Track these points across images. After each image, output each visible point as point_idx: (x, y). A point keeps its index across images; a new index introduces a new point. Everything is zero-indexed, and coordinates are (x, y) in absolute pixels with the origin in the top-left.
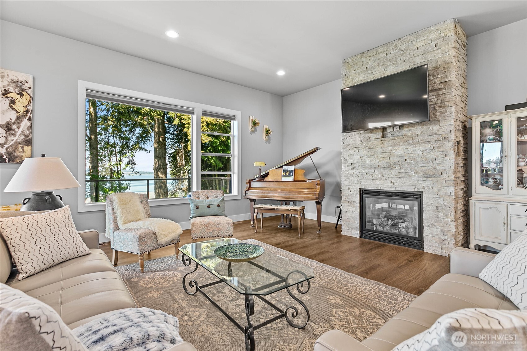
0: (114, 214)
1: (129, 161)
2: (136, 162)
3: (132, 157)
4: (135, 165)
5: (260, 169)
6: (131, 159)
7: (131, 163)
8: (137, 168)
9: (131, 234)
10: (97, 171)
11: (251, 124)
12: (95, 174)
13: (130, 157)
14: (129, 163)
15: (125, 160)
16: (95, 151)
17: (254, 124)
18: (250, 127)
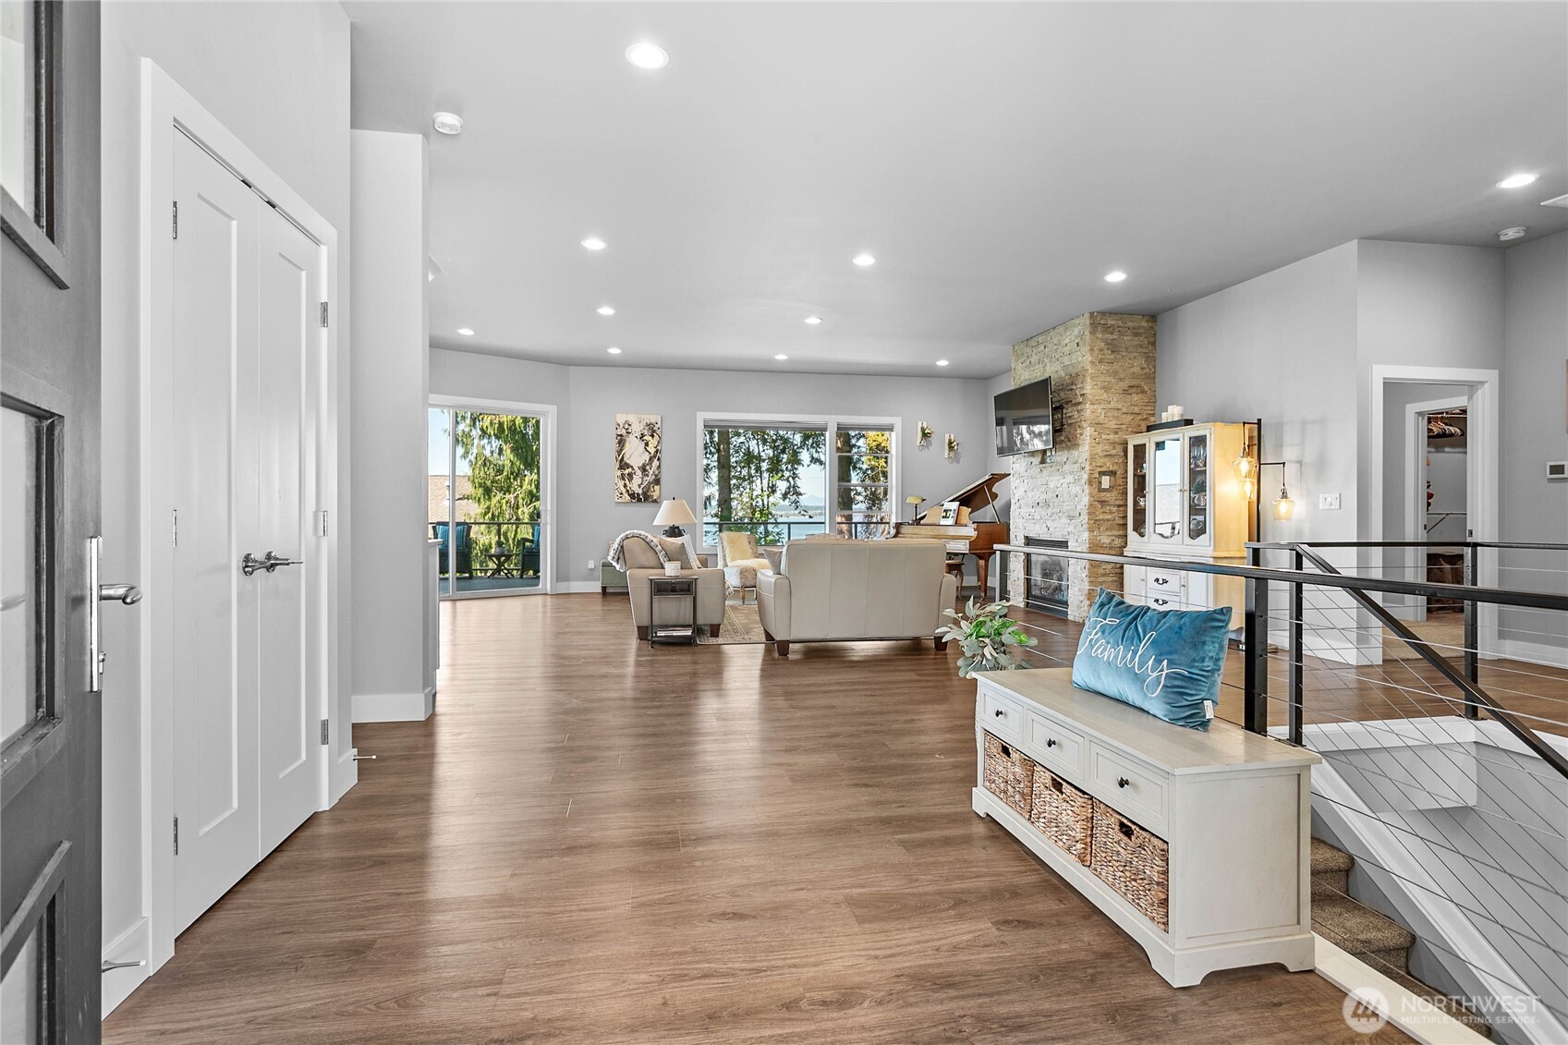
0: (723, 551)
1: (789, 488)
2: (801, 490)
3: (793, 479)
4: (800, 497)
5: (916, 507)
6: (792, 483)
7: (793, 491)
8: (803, 501)
9: (735, 570)
10: (730, 508)
11: (920, 434)
12: (726, 513)
13: (791, 479)
14: (789, 493)
15: (782, 486)
16: (725, 471)
17: (925, 435)
18: (919, 440)
